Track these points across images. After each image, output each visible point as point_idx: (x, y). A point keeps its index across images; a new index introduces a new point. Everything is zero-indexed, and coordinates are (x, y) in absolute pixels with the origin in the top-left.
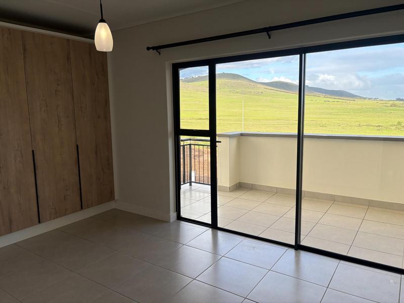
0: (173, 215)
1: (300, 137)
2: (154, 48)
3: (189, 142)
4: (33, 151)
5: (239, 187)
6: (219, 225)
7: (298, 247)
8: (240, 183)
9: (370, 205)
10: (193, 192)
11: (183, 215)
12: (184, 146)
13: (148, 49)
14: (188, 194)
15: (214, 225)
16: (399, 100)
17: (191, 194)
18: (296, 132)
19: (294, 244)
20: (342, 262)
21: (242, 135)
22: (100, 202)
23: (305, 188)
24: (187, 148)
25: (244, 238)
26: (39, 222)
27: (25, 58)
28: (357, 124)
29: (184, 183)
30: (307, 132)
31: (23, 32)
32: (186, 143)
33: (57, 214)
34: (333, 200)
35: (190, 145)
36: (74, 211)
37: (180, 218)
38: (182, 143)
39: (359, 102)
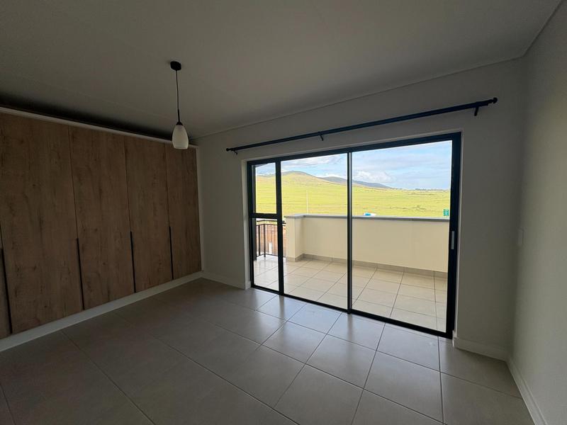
0: (248, 284)
1: (349, 218)
2: (232, 149)
3: (263, 223)
4: (131, 233)
5: (303, 257)
6: (285, 292)
7: (350, 311)
8: (304, 254)
9: (405, 271)
10: (267, 262)
11: (256, 283)
12: (259, 226)
13: (228, 150)
14: (263, 264)
15: (281, 292)
16: (417, 189)
17: (265, 264)
18: (346, 215)
19: (347, 308)
20: (387, 324)
21: (305, 216)
22: (189, 273)
23: (354, 258)
24: (262, 227)
25: (305, 303)
26: (135, 292)
27: (126, 157)
28: (389, 207)
29: (260, 255)
30: (354, 214)
31: (125, 136)
32: (260, 223)
33: (151, 285)
34: (376, 267)
35: (264, 225)
36: (166, 281)
37: (253, 286)
38: (257, 223)
39: (389, 191)
